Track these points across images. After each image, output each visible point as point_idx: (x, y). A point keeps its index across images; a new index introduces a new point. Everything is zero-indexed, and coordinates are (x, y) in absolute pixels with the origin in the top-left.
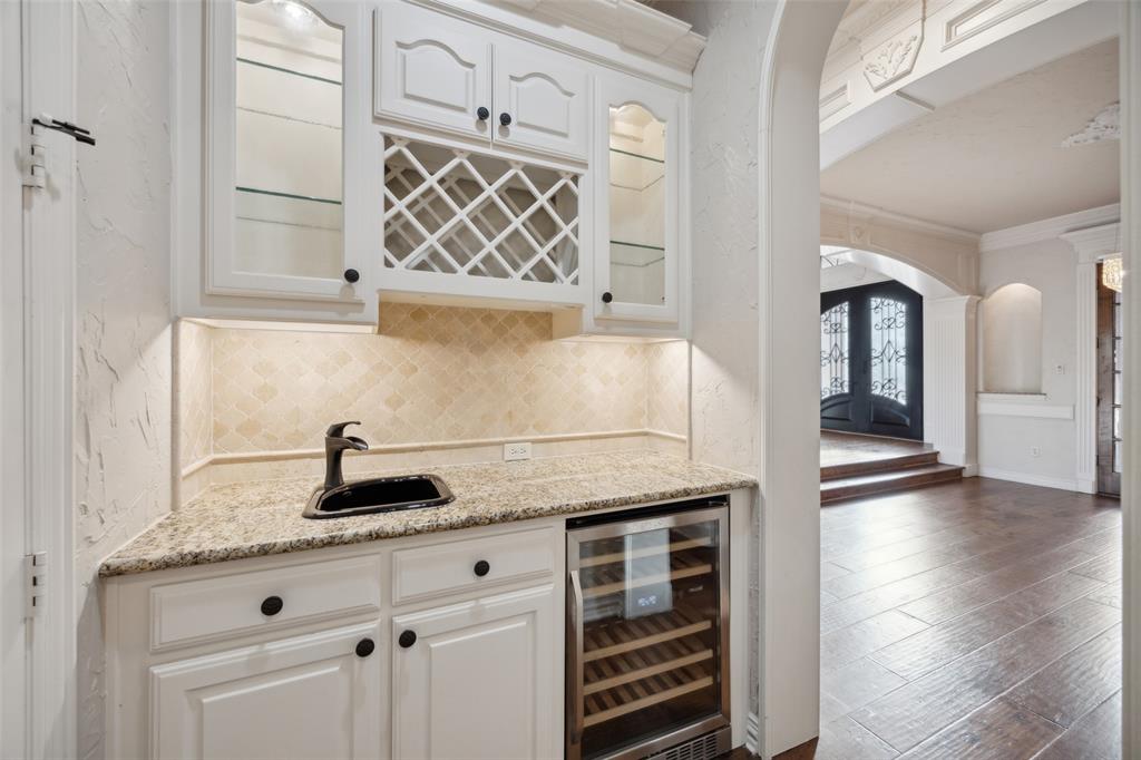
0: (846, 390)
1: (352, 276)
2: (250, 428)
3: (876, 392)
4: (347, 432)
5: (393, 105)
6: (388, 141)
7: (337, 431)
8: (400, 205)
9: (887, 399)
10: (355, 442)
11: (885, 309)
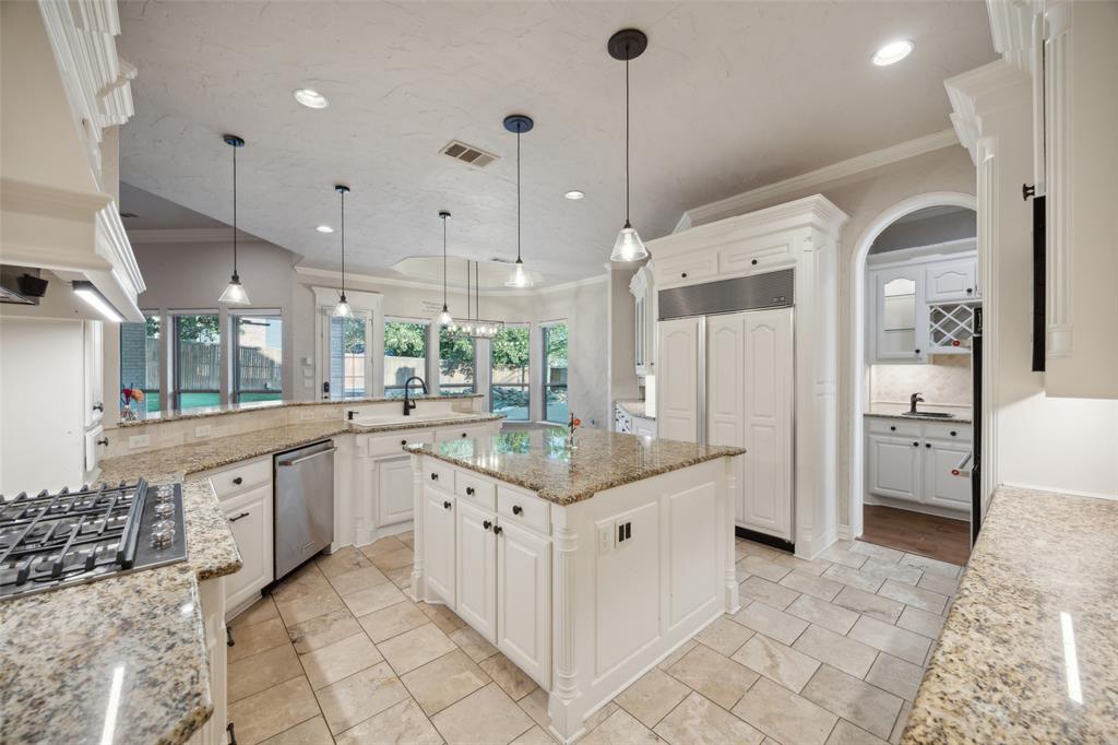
1: (918, 351)
2: (887, 394)
4: (918, 396)
5: (931, 298)
6: (932, 307)
7: (914, 396)
8: (936, 326)
10: (921, 400)
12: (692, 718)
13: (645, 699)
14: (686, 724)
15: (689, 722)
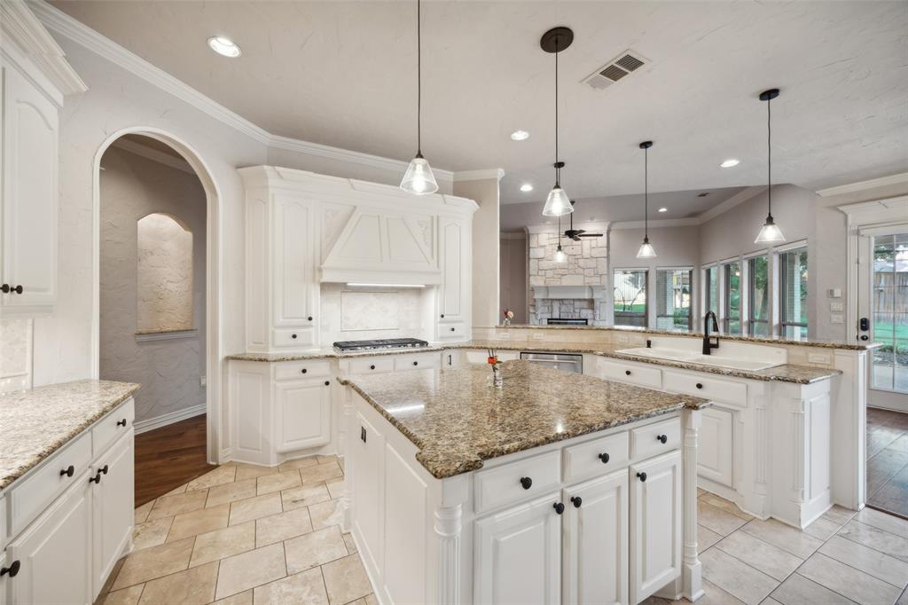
12: (309, 595)
13: (346, 572)
14: (308, 588)
15: (308, 591)
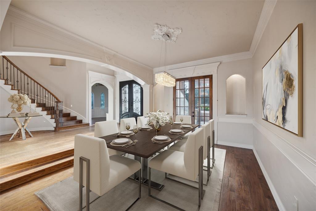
0: (127, 111)
3: (134, 111)
9: (136, 113)
11: (136, 87)
